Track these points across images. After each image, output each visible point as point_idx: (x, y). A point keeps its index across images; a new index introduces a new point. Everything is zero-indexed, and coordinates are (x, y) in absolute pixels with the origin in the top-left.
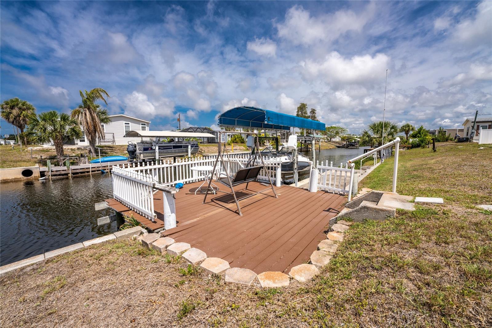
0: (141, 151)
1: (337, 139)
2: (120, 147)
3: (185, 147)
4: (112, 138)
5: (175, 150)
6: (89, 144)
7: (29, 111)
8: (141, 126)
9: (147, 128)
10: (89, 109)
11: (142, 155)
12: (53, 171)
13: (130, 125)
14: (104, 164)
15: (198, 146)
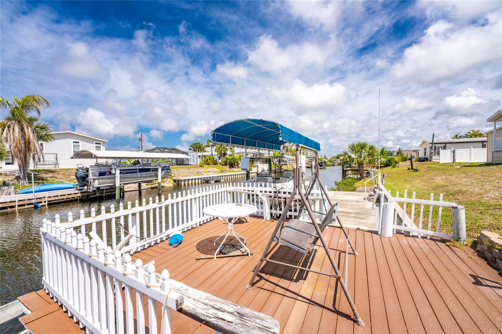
0: (96, 176)
2: (65, 171)
3: (155, 171)
4: (54, 160)
5: (141, 174)
6: (18, 168)
8: (95, 145)
9: (103, 148)
10: (19, 123)
11: (96, 182)
13: (80, 144)
14: (40, 195)
15: (169, 169)
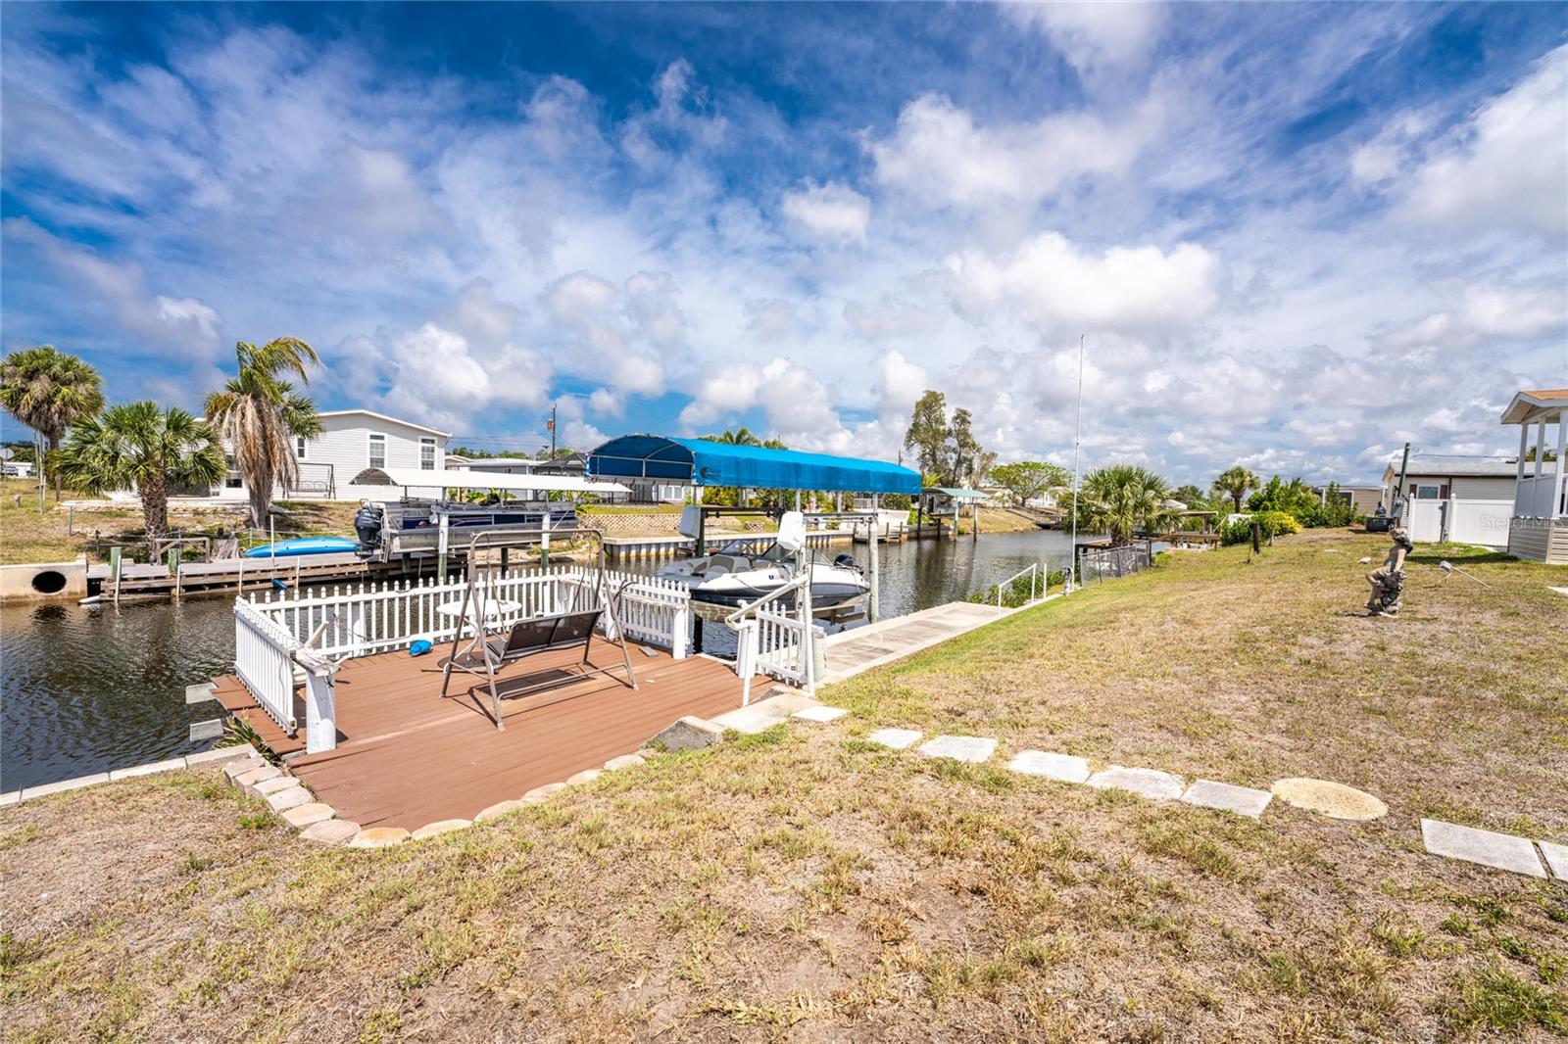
0: (397, 528)
1: (1046, 502)
2: (346, 507)
3: (534, 521)
4: (326, 479)
5: (501, 529)
6: (249, 496)
7: (82, 389)
8: (420, 445)
9: (438, 452)
10: (255, 398)
11: (397, 541)
12: (126, 580)
13: (385, 442)
14: (284, 562)
15: (573, 519)
